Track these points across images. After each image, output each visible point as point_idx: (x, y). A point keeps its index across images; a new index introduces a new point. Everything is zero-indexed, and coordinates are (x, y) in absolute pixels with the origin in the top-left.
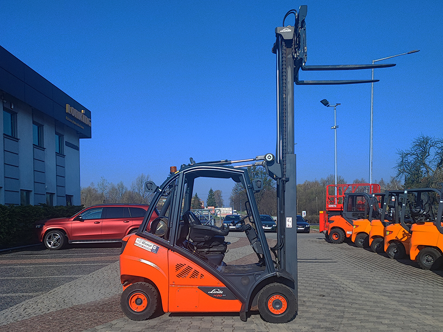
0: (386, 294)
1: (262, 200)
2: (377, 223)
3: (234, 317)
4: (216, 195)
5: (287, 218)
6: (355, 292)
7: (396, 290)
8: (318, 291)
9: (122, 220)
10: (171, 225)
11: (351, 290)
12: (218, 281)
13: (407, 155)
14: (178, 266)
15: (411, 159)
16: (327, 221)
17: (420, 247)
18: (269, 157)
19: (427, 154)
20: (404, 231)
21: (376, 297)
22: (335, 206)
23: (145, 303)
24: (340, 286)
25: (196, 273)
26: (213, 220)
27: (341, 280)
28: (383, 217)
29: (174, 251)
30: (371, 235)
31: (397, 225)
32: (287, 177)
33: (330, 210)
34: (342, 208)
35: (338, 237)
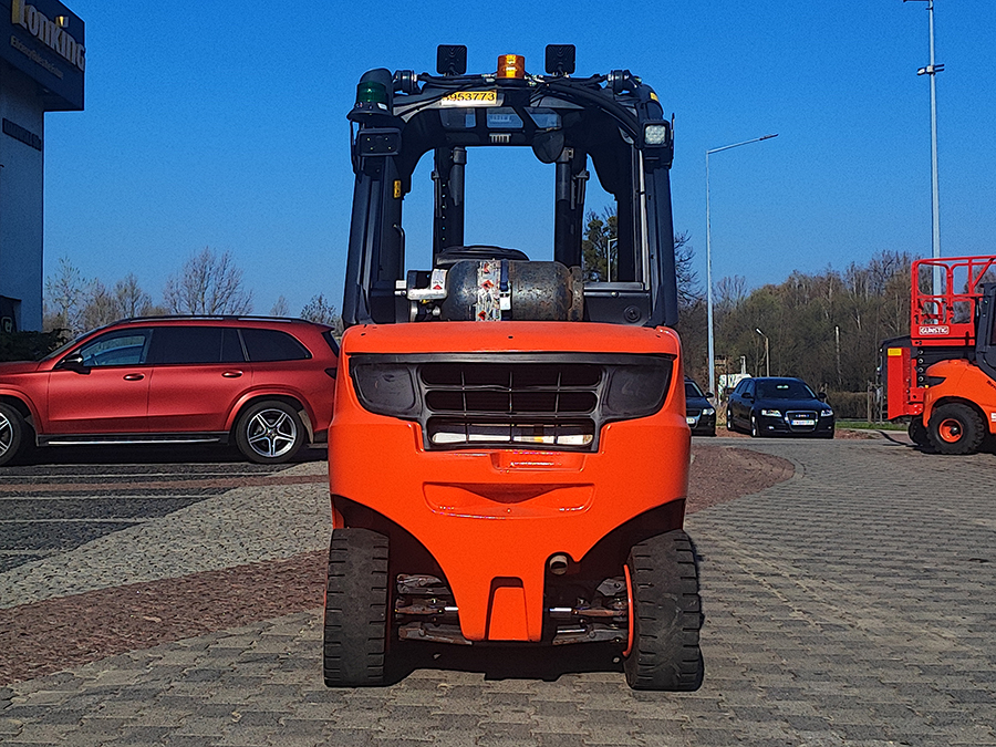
9: (218, 370)
16: (914, 382)
22: (944, 330)
33: (925, 343)
34: (972, 335)
35: (959, 432)
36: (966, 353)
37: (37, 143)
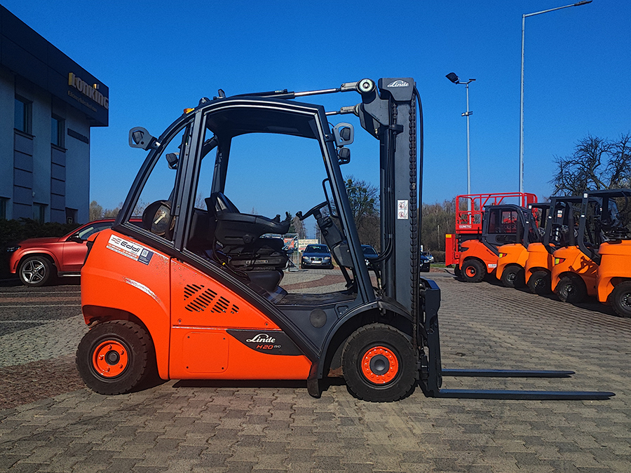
0: (574, 354)
2: (539, 248)
3: (297, 390)
4: (296, 222)
5: (399, 201)
6: (517, 349)
7: (588, 347)
8: (453, 347)
10: (177, 210)
11: (509, 345)
12: (265, 318)
13: (568, 163)
14: (190, 290)
15: (574, 170)
16: (457, 249)
17: (615, 281)
18: (366, 85)
19: (597, 163)
20: (582, 258)
21: (557, 357)
22: (470, 227)
23: (124, 360)
24: (490, 340)
25: (224, 302)
27: (489, 331)
28: (546, 240)
29: (182, 261)
30: (528, 268)
31: (572, 248)
32: (399, 123)
33: (462, 232)
34: (481, 229)
35: (474, 272)
36: (478, 237)
37: (87, 141)
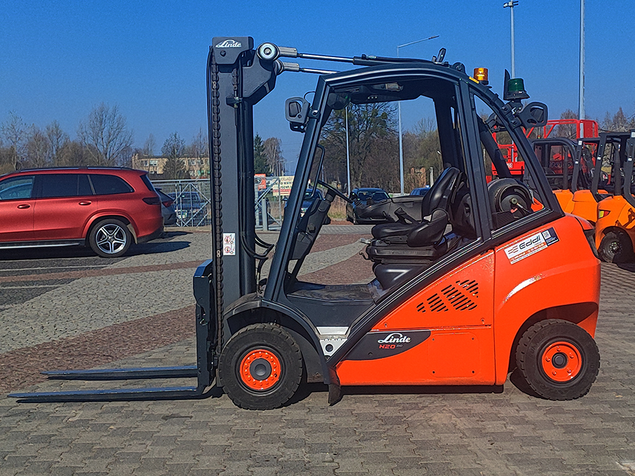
1: (370, 159)
4: (269, 148)
9: (76, 201)
20: (630, 210)
26: (264, 201)
28: (595, 183)
31: (619, 198)
